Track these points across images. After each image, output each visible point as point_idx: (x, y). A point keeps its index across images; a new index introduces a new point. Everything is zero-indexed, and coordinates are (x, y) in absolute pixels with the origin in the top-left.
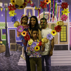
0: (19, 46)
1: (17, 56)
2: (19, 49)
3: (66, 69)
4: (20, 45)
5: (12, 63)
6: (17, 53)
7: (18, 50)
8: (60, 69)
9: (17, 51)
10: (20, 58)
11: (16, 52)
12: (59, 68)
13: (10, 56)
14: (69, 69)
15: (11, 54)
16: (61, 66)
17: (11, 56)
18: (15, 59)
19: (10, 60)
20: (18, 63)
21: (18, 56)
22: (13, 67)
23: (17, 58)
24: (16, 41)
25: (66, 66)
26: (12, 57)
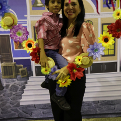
0: (21, 67)
1: (18, 88)
2: (20, 73)
3: (112, 107)
4: (22, 65)
5: (9, 102)
6: (17, 82)
7: (18, 77)
8: (101, 107)
9: (16, 78)
10: (24, 92)
11: (14, 80)
12: (99, 104)
13: (3, 88)
14: (117, 105)
15: (4, 85)
16: (103, 101)
17: (5, 89)
18: (14, 93)
19: (4, 95)
20: (21, 100)
21: (20, 87)
22: (12, 110)
23: (18, 91)
24: (14, 58)
25: (112, 101)
26: (7, 90)
